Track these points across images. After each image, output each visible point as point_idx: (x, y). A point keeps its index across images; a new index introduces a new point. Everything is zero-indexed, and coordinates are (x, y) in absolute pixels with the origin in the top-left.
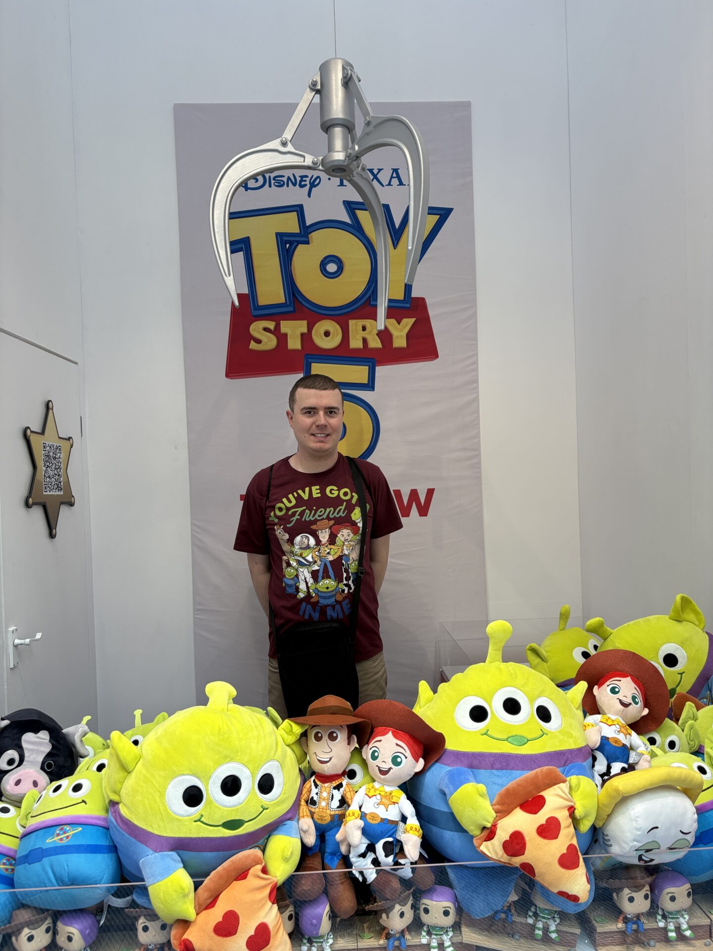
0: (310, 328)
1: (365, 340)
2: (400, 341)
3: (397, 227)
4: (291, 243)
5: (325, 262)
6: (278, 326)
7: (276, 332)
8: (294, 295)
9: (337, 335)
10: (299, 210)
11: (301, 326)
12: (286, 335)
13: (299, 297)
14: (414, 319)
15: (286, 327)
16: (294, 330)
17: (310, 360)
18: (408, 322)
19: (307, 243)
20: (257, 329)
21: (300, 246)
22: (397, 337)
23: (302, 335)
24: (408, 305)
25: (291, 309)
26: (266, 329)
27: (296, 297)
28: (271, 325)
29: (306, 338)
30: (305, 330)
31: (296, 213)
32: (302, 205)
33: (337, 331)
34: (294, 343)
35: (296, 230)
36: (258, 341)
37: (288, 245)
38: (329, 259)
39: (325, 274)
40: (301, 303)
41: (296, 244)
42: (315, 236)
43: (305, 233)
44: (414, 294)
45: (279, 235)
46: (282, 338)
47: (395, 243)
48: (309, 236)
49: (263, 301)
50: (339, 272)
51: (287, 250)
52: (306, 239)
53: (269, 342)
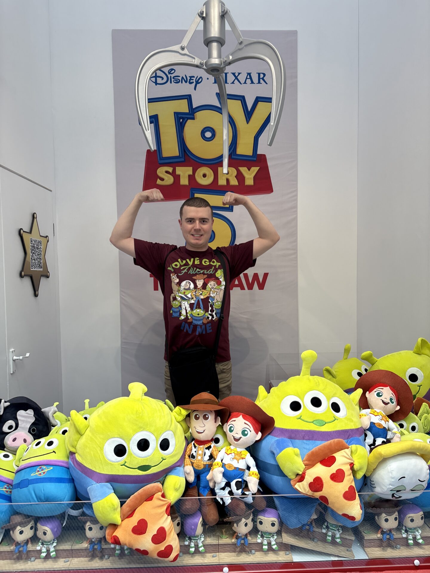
0: (194, 171)
1: (228, 180)
2: (249, 180)
3: (249, 110)
4: (183, 119)
5: (204, 131)
6: (174, 170)
7: (173, 174)
8: (185, 151)
9: (211, 177)
10: (189, 98)
11: (189, 170)
12: (179, 176)
13: (187, 152)
14: (258, 168)
15: (180, 170)
16: (184, 172)
17: (194, 192)
18: (255, 170)
19: (193, 119)
20: (161, 171)
21: (189, 121)
22: (248, 178)
23: (189, 176)
24: (255, 159)
25: (183, 160)
26: (167, 172)
27: (186, 153)
28: (170, 169)
29: (192, 178)
30: (191, 173)
31: (186, 100)
32: (190, 95)
33: (210, 173)
34: (184, 181)
35: (187, 111)
36: (162, 179)
37: (181, 120)
38: (207, 129)
39: (204, 138)
40: (189, 156)
41: (186, 119)
42: (198, 115)
43: (192, 113)
44: (259, 152)
45: (176, 114)
46: (177, 178)
47: (248, 120)
48: (195, 114)
49: (165, 154)
50: (213, 137)
51: (181, 123)
52: (193, 117)
53: (169, 180)
